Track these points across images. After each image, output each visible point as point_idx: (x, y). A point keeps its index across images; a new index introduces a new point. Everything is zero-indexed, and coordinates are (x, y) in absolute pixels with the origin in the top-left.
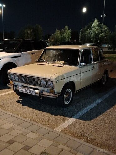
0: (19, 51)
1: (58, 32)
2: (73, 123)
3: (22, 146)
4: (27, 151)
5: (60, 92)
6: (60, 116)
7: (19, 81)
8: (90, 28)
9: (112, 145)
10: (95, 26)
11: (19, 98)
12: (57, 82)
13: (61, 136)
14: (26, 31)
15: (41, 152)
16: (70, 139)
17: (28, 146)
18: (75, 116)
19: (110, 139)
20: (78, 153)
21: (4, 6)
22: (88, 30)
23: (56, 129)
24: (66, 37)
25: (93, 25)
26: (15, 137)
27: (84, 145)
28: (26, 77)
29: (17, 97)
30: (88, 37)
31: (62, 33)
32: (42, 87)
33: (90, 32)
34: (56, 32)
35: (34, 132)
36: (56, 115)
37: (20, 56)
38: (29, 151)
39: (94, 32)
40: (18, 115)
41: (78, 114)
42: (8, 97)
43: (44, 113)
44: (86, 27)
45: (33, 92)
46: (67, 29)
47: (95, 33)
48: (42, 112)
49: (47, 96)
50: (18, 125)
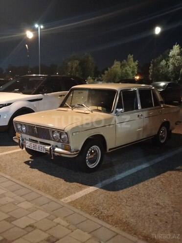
0: (41, 92)
1: (117, 64)
2: (90, 193)
3: (6, 216)
4: (10, 223)
5: (80, 149)
6: (76, 183)
7: (26, 133)
8: (167, 58)
9: (133, 224)
10: (174, 56)
11: (31, 158)
12: (74, 134)
13: (64, 208)
14: (69, 63)
15: (28, 225)
16: (75, 212)
17: (13, 217)
18: (98, 185)
19: (133, 216)
20: (78, 230)
21: (42, 27)
22: (164, 61)
23: (62, 200)
24: (130, 73)
25: (171, 54)
26: (3, 205)
27: (91, 220)
28: (34, 127)
29: (28, 157)
30: (163, 72)
31: (123, 66)
32: (55, 142)
33: (167, 64)
34: (115, 66)
35: (30, 201)
36: (71, 182)
37: (41, 99)
38: (12, 223)
39: (173, 64)
40: (19, 179)
41: (104, 182)
42: (15, 156)
43: (57, 178)
44: (161, 56)
45: (43, 148)
46: (132, 59)
47: (175, 66)
48: (53, 177)
49: (63, 155)
50: (13, 192)
